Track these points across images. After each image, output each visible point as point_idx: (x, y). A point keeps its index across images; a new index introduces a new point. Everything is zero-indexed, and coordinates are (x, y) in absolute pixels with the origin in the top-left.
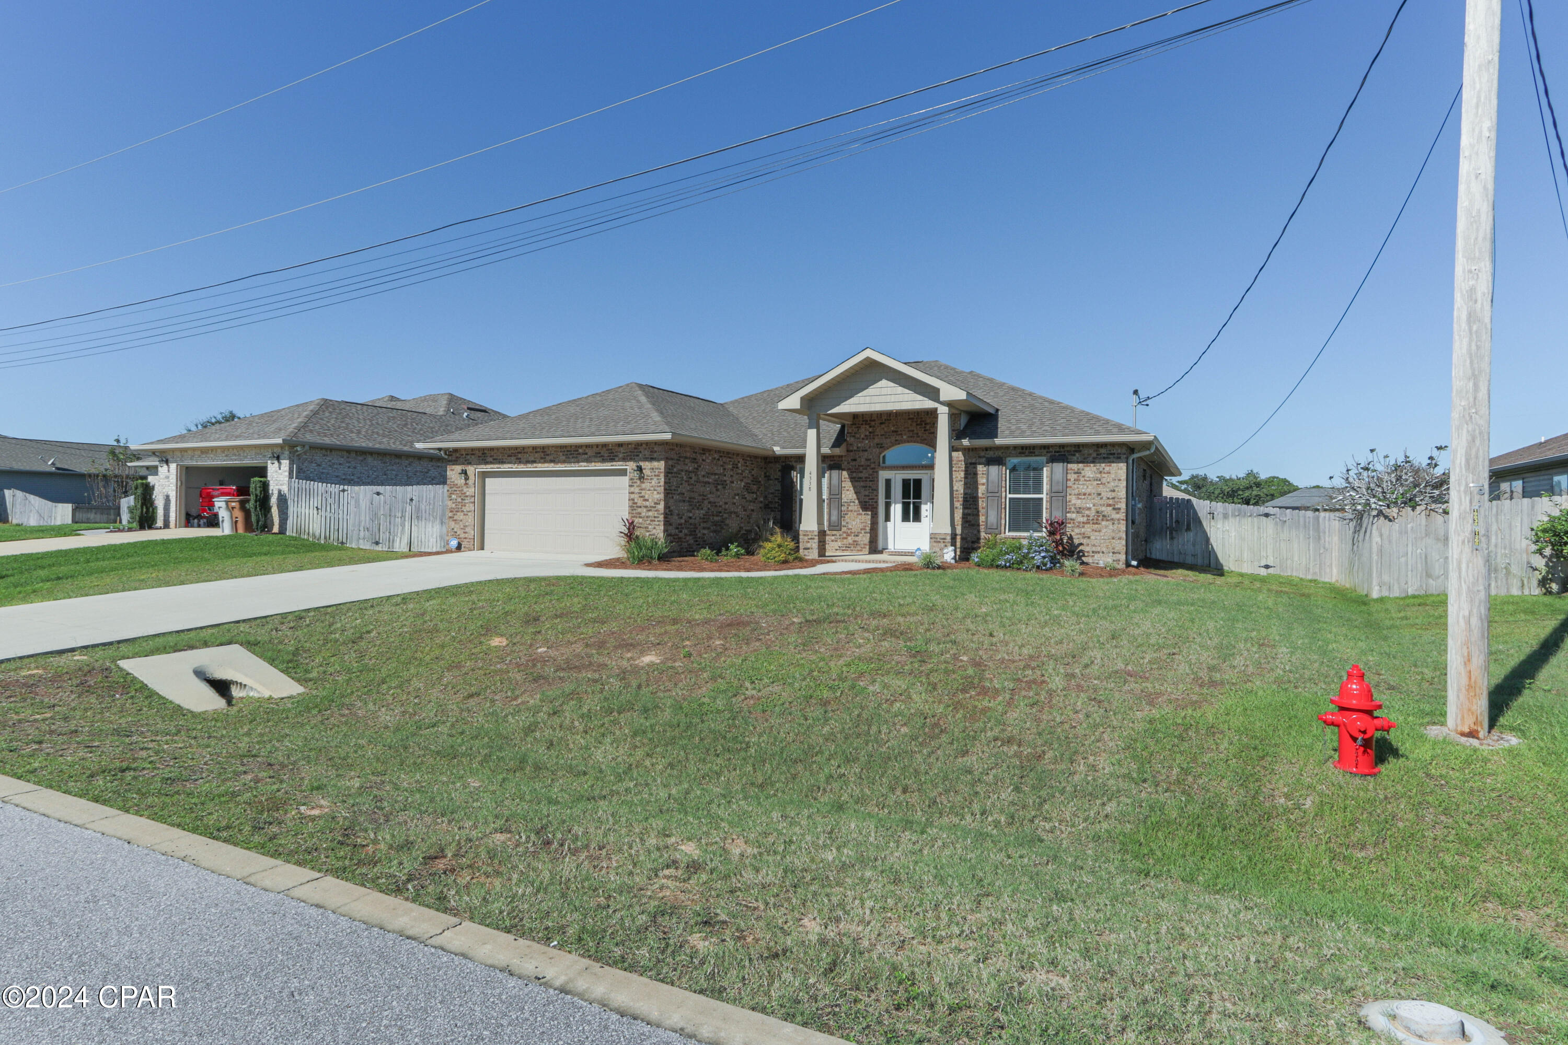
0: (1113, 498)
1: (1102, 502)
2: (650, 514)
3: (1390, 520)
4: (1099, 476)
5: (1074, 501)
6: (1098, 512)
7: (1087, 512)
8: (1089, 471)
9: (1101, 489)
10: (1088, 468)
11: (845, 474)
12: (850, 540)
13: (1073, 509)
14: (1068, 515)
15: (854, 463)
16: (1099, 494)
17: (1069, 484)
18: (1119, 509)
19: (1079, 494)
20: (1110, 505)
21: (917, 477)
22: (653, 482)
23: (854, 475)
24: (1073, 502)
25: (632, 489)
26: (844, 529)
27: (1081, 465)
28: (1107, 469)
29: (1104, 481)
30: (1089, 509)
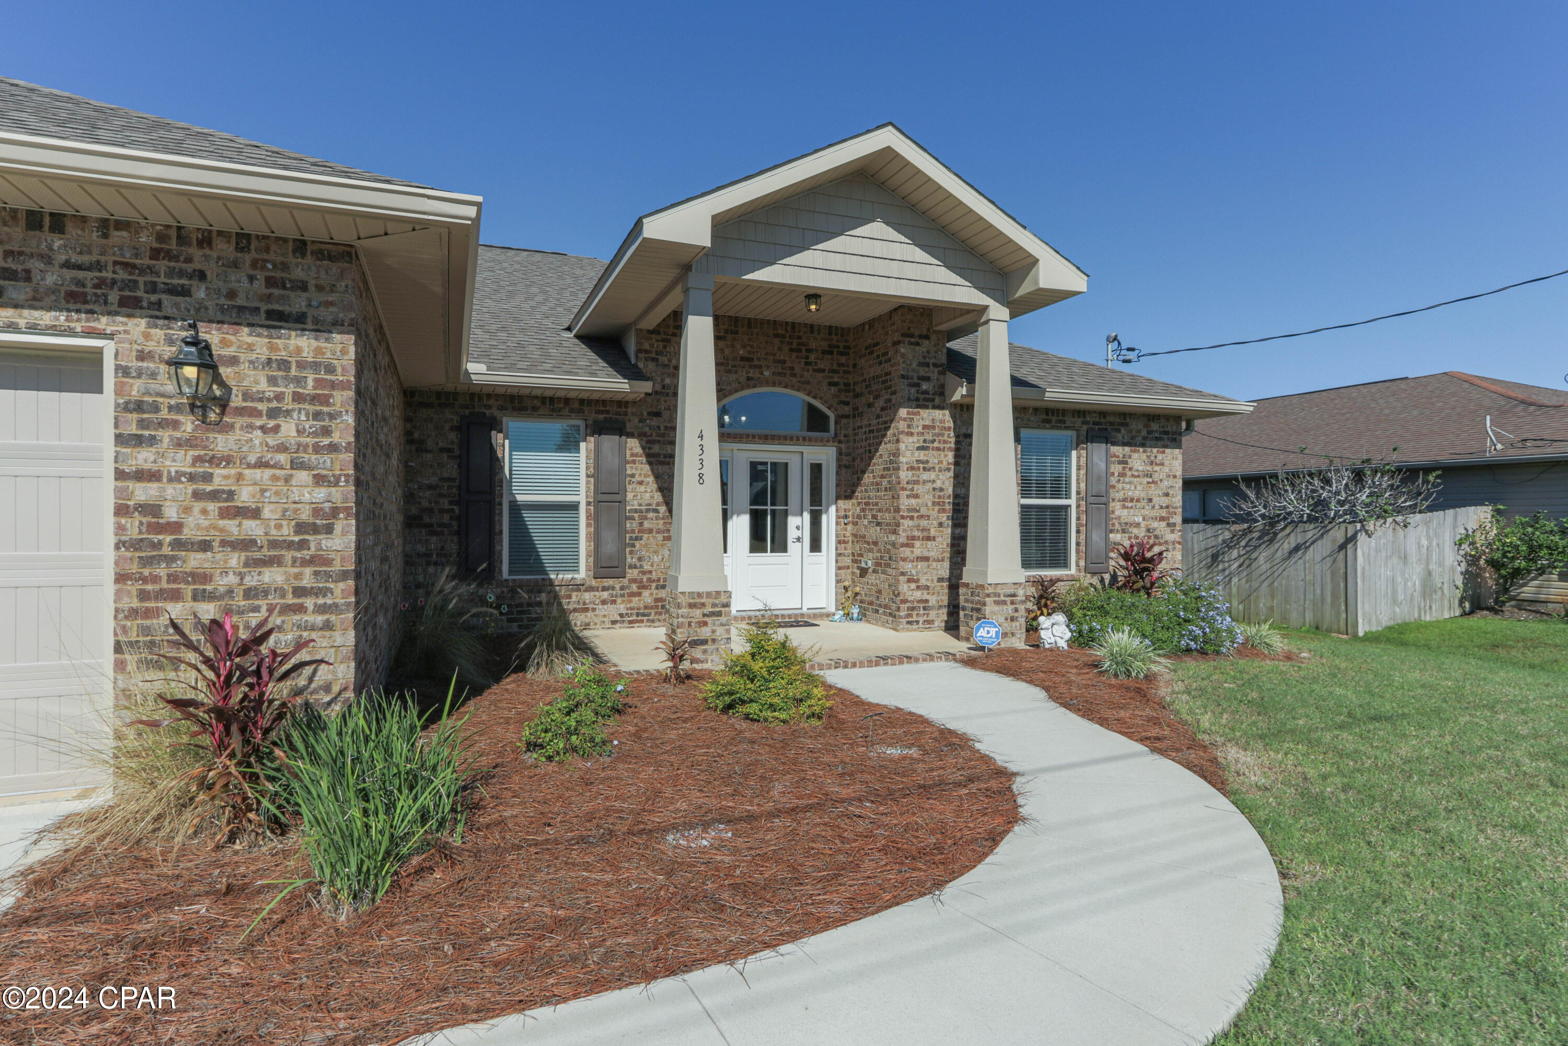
0: (1167, 507)
1: (1153, 513)
2: (272, 576)
3: (1370, 537)
4: (1149, 468)
5: (1118, 511)
6: (1148, 530)
7: (1135, 531)
8: (1138, 459)
9: (1154, 492)
10: (1135, 455)
11: (633, 445)
12: (647, 597)
13: (1117, 526)
14: (1111, 535)
15: (655, 422)
16: (1150, 500)
17: (1113, 481)
18: (1174, 525)
19: (1125, 500)
20: (1162, 519)
21: (779, 458)
22: (288, 429)
23: (656, 448)
24: (1117, 513)
25: (143, 458)
26: (632, 574)
27: (1127, 449)
28: (1160, 457)
29: (1156, 477)
30: (1138, 525)
